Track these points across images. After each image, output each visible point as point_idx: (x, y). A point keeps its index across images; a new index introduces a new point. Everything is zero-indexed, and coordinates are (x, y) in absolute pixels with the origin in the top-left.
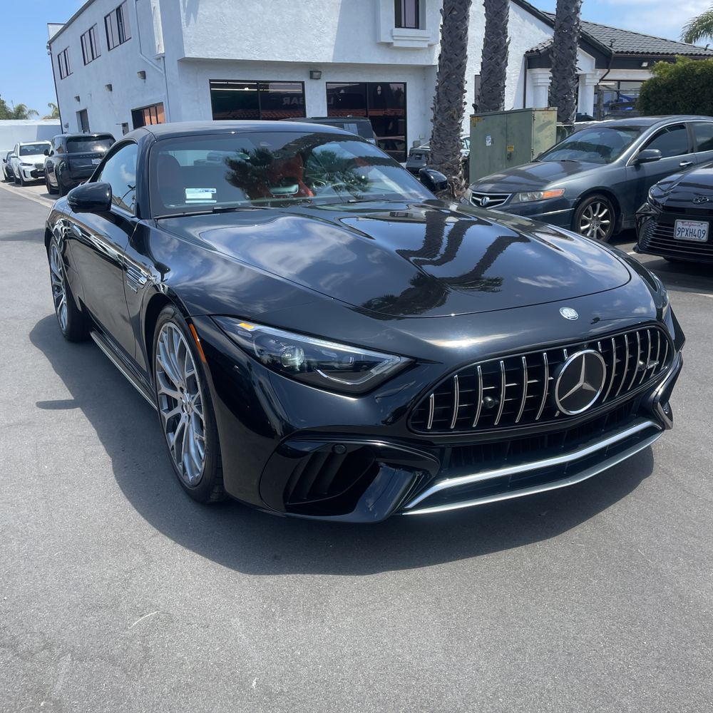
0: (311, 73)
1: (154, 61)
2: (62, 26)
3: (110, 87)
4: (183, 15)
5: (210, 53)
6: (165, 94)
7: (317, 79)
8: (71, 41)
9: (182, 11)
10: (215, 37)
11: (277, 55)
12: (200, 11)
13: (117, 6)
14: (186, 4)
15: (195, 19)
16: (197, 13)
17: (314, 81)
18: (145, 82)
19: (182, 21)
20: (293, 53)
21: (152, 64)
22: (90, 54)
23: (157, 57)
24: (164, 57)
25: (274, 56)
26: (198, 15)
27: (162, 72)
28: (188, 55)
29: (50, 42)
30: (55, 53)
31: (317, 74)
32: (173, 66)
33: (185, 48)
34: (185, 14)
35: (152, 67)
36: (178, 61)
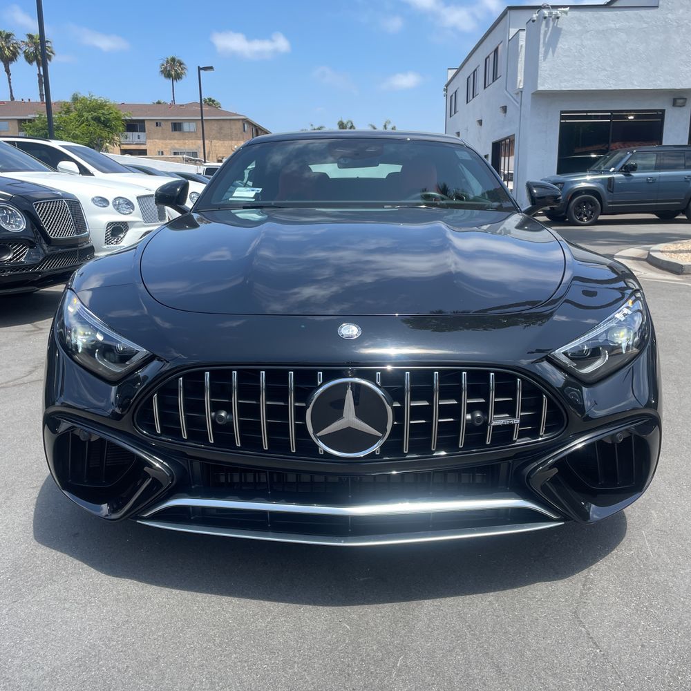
0: (675, 100)
1: (515, 96)
2: (455, 71)
3: (480, 122)
4: (542, 50)
5: (563, 85)
6: (518, 126)
7: (680, 106)
8: (461, 84)
9: (541, 46)
10: (571, 69)
11: (636, 83)
12: (559, 45)
13: (495, 48)
14: (547, 39)
15: (553, 52)
16: (556, 47)
17: (677, 109)
18: (505, 116)
19: (540, 56)
20: (654, 81)
21: (513, 100)
22: (471, 93)
23: (516, 92)
24: (522, 92)
25: (633, 84)
26: (557, 49)
27: (518, 105)
28: (540, 88)
29: (447, 86)
30: (449, 94)
31: (681, 101)
32: (527, 99)
33: (539, 81)
34: (544, 49)
35: (513, 102)
36: (533, 94)
